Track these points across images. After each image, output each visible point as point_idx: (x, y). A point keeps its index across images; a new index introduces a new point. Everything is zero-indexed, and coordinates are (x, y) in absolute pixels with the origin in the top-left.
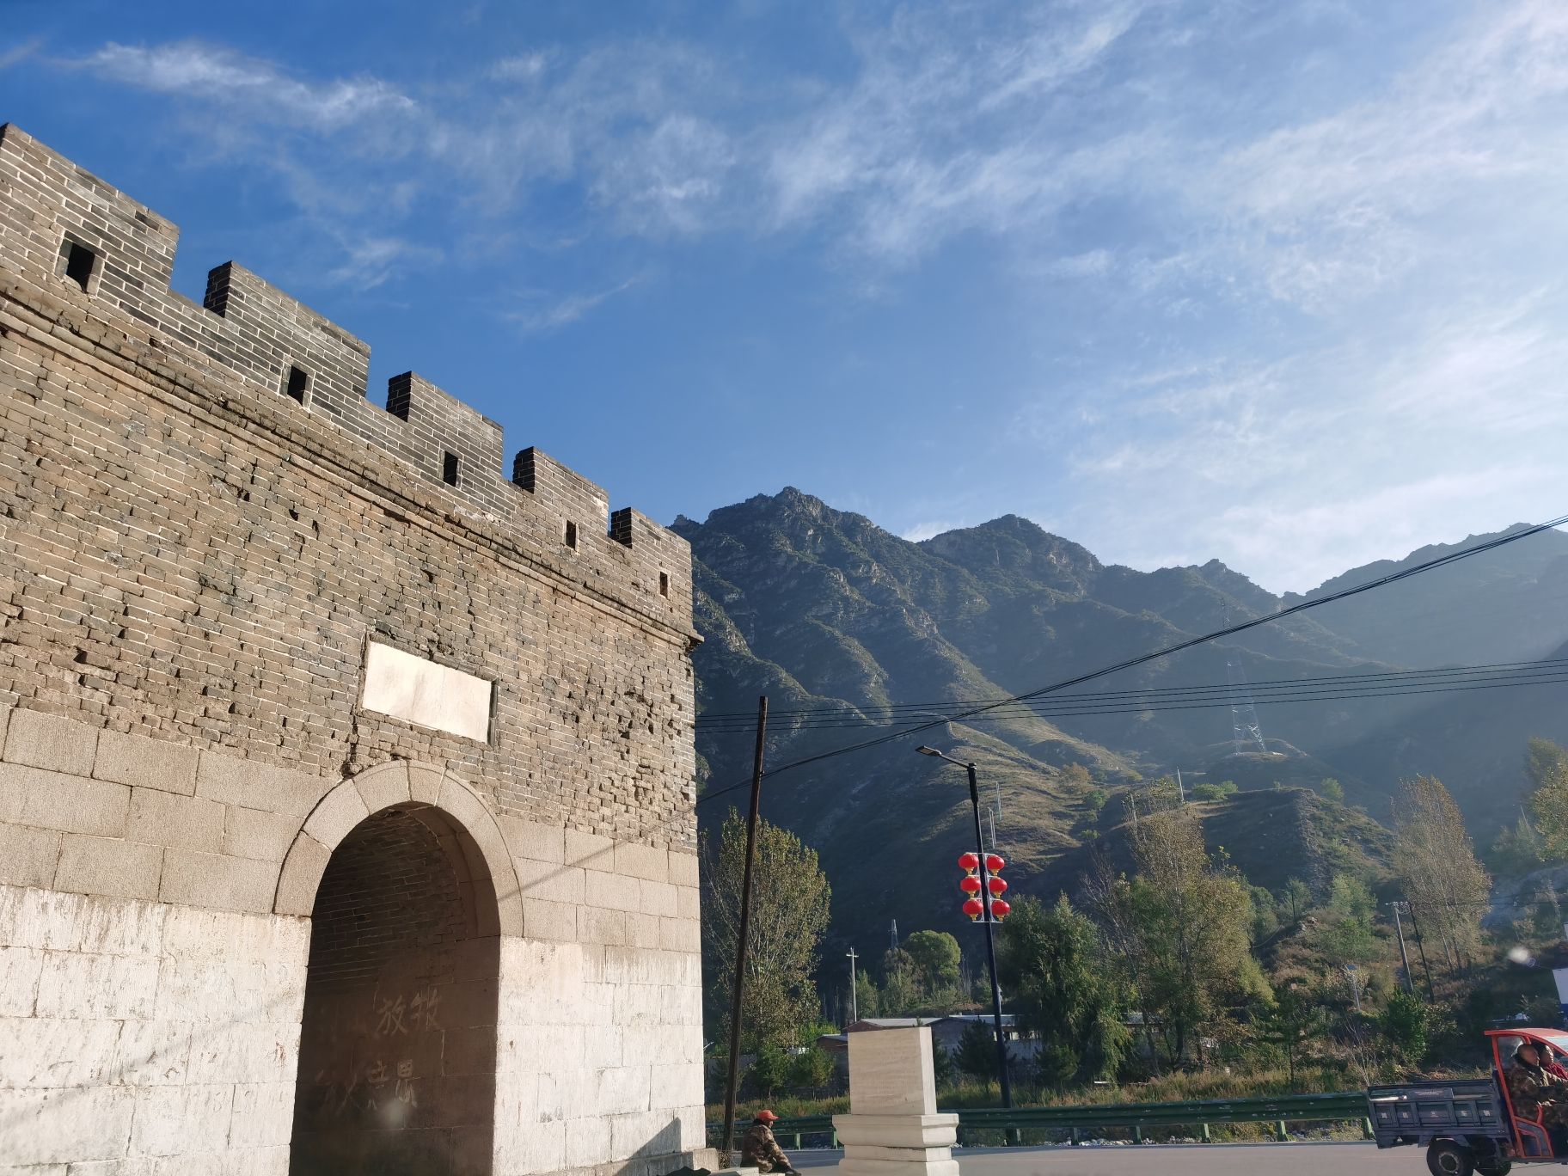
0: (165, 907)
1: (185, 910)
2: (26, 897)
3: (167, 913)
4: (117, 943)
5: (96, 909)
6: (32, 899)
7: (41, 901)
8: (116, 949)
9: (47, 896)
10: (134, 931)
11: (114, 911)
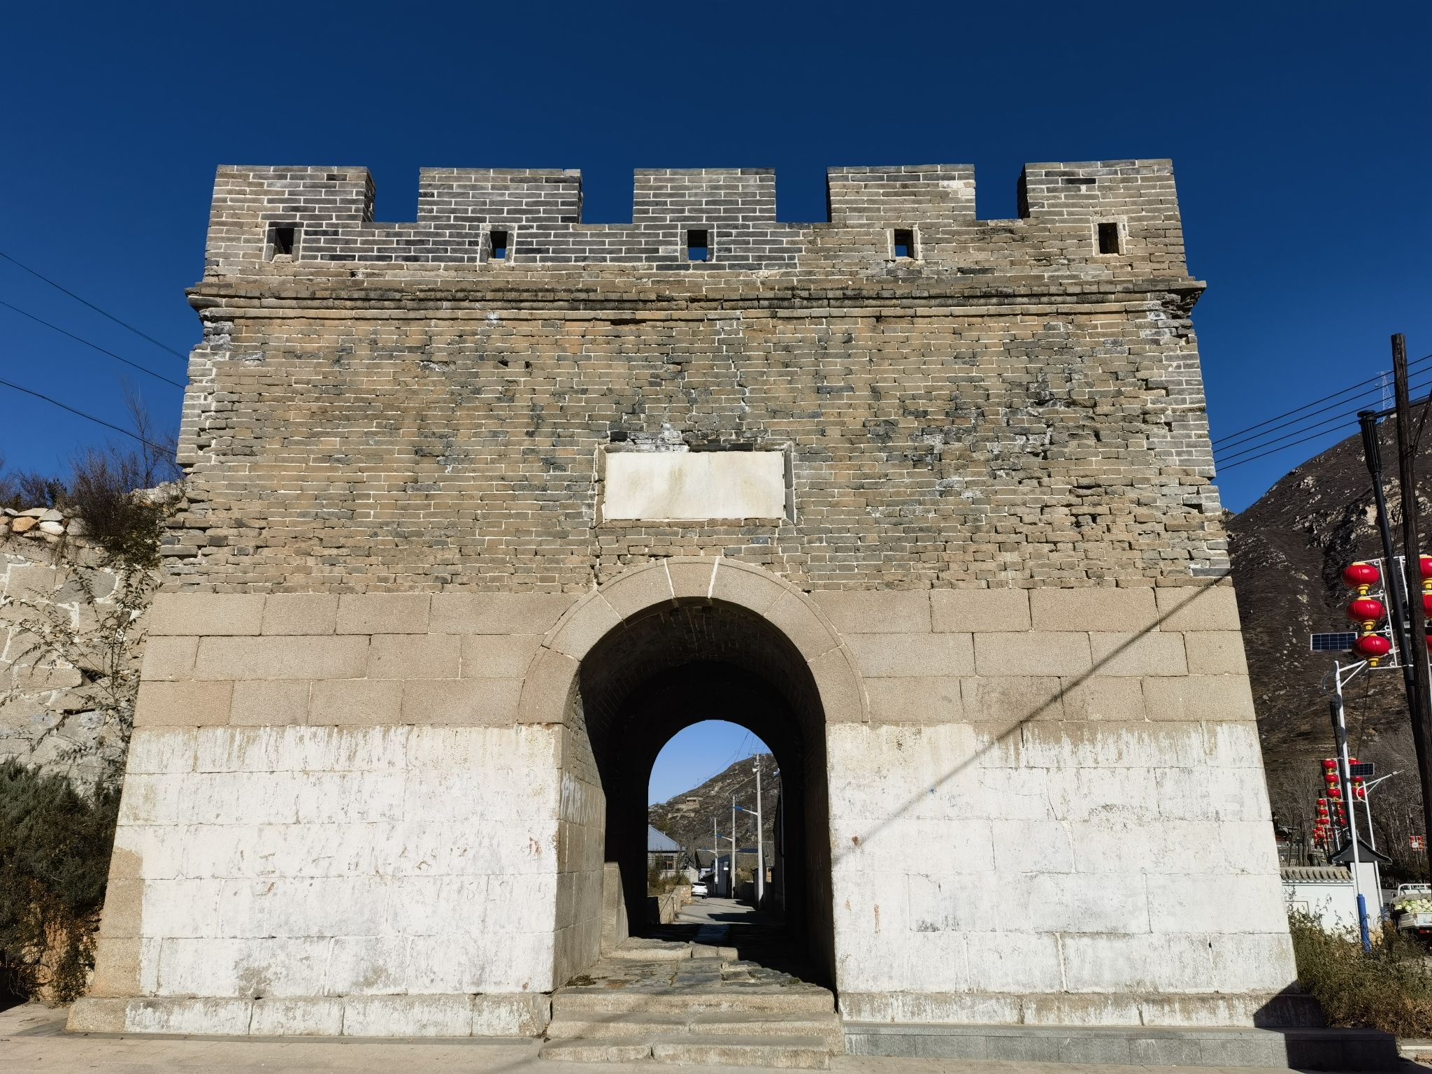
0: (407, 728)
1: (427, 729)
2: (286, 733)
3: (410, 732)
4: (365, 762)
5: (345, 736)
6: (290, 733)
7: (298, 735)
8: (365, 767)
9: (304, 731)
10: (381, 750)
11: (360, 736)
